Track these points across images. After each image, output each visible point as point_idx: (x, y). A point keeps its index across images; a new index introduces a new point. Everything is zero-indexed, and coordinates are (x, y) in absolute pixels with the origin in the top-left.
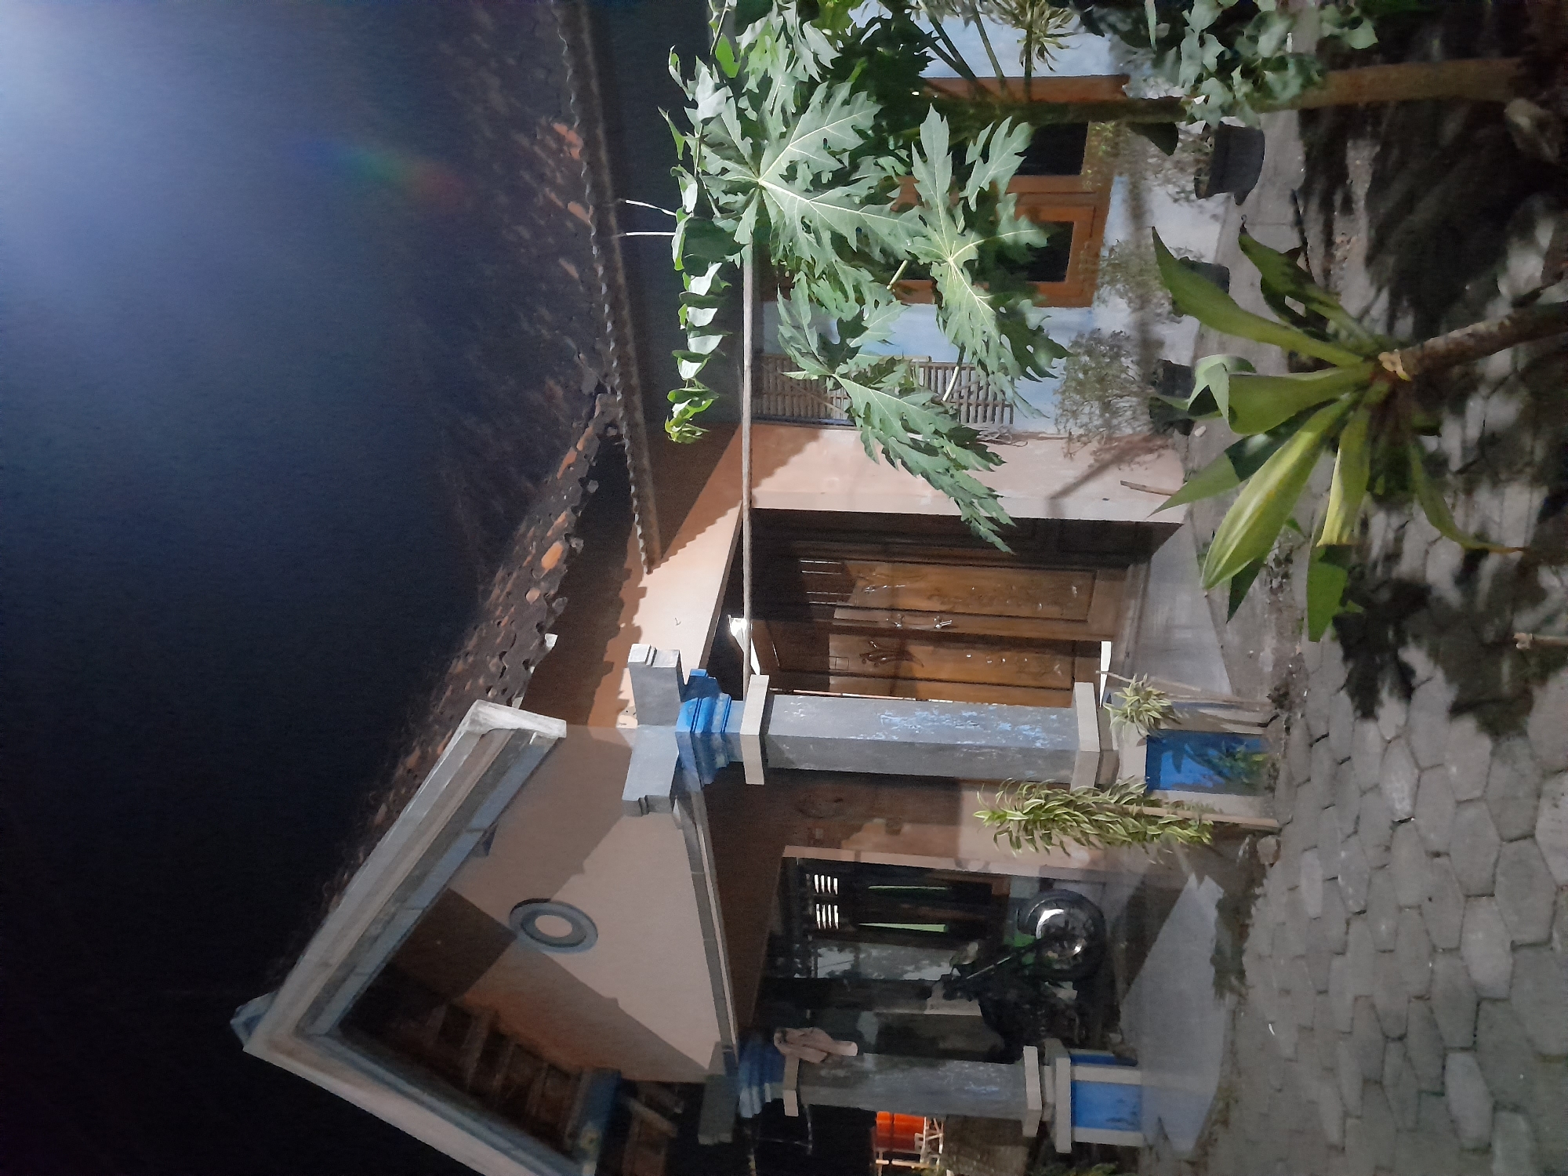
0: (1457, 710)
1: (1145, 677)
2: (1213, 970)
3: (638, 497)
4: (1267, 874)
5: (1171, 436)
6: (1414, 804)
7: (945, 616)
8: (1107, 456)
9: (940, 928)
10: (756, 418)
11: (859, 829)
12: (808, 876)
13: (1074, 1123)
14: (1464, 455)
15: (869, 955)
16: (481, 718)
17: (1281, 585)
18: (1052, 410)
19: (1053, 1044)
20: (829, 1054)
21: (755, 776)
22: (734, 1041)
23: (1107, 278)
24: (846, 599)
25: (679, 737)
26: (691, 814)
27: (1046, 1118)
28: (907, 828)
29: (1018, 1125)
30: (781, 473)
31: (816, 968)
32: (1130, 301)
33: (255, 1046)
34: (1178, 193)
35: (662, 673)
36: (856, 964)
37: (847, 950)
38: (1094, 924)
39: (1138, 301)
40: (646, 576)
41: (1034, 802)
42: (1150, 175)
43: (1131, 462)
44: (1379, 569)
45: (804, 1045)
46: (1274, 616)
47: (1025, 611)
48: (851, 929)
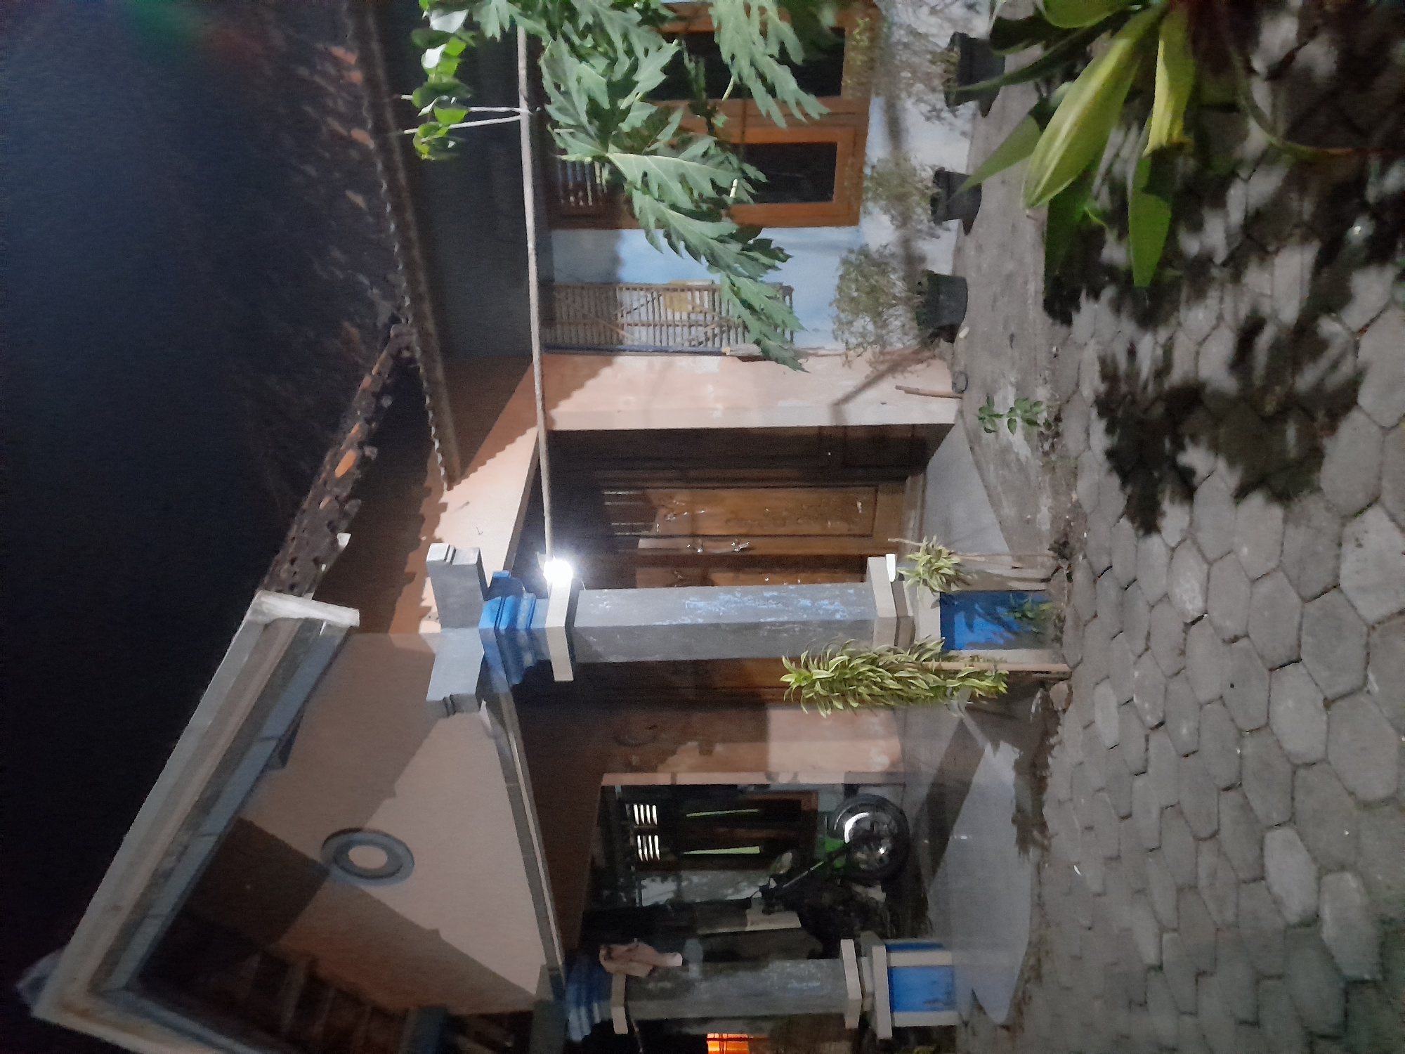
0: (1241, 494)
1: (935, 538)
2: (1014, 830)
3: (433, 409)
4: (1061, 722)
5: (938, 346)
6: (1206, 601)
7: (743, 539)
8: (882, 368)
9: (755, 850)
10: (547, 347)
11: (673, 753)
12: (627, 806)
13: (893, 1008)
14: (1229, 244)
15: (690, 881)
16: (265, 608)
17: (1053, 446)
18: (830, 326)
19: (866, 936)
20: (655, 968)
21: (563, 673)
22: (560, 963)
23: (870, 195)
24: (649, 528)
25: (483, 634)
26: (502, 722)
27: (867, 1008)
28: (719, 748)
29: (840, 1018)
30: (577, 395)
31: (640, 900)
32: (893, 218)
33: (44, 1009)
34: (930, 111)
35: (462, 569)
36: (678, 892)
37: (670, 879)
38: (899, 824)
39: (899, 218)
40: (446, 492)
41: (838, 660)
42: (903, 95)
43: (903, 372)
44: (1150, 387)
45: (631, 960)
46: (1047, 478)
47: (816, 528)
48: (671, 858)
